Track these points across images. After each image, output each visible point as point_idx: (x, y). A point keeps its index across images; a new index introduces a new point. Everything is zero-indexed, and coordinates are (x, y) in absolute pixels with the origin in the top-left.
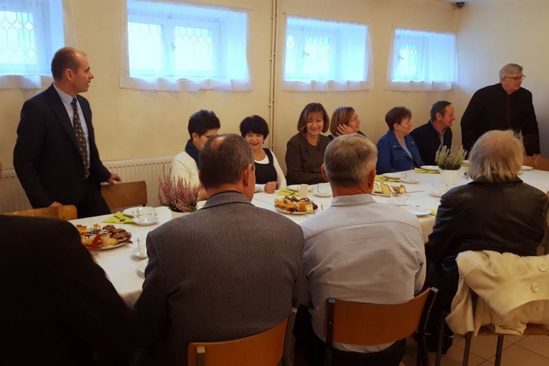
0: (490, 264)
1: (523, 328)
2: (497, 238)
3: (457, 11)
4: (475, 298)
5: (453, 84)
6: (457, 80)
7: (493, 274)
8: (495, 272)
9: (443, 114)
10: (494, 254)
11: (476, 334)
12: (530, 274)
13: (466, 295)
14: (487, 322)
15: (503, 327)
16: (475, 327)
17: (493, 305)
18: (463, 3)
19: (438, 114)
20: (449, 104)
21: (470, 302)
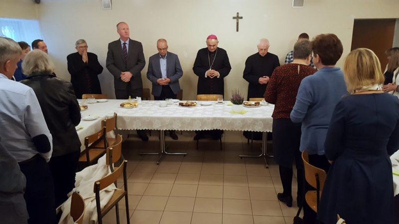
3: (36, 5)
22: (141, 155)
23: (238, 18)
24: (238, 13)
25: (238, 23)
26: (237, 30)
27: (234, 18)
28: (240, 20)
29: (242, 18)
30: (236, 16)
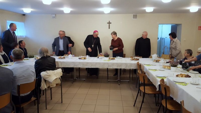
0: (48, 73)
1: (55, 85)
2: (48, 68)
3: (23, 16)
4: (45, 81)
5: (26, 36)
6: (26, 35)
7: (49, 75)
8: (49, 74)
9: (22, 43)
10: (48, 71)
11: (47, 89)
12: (55, 73)
13: (44, 81)
14: (49, 86)
15: (51, 86)
16: (47, 87)
17: (50, 81)
18: (25, 14)
19: (21, 44)
20: (23, 41)
21: (45, 82)
22: (66, 80)
23: (109, 23)
24: (109, 21)
25: (109, 25)
26: (109, 28)
27: (108, 23)
28: (110, 24)
29: (111, 23)
30: (108, 22)
